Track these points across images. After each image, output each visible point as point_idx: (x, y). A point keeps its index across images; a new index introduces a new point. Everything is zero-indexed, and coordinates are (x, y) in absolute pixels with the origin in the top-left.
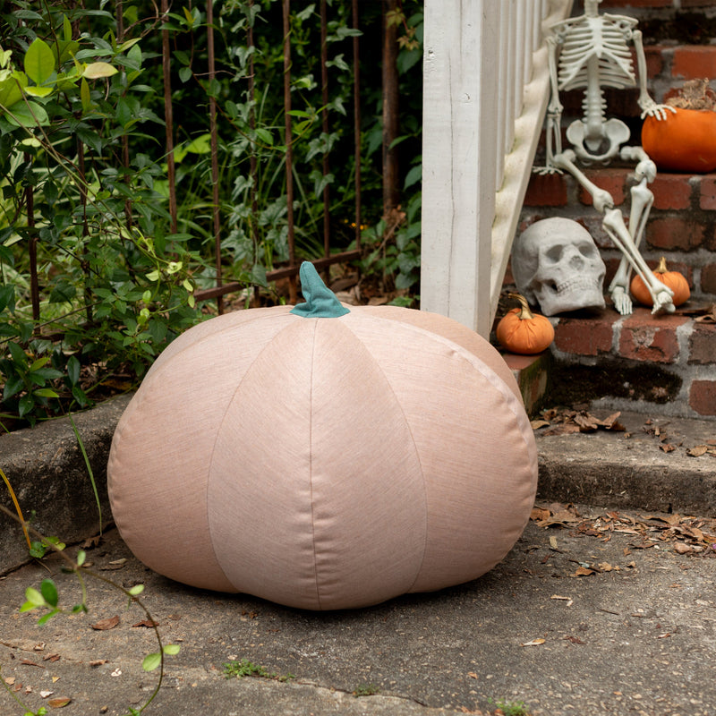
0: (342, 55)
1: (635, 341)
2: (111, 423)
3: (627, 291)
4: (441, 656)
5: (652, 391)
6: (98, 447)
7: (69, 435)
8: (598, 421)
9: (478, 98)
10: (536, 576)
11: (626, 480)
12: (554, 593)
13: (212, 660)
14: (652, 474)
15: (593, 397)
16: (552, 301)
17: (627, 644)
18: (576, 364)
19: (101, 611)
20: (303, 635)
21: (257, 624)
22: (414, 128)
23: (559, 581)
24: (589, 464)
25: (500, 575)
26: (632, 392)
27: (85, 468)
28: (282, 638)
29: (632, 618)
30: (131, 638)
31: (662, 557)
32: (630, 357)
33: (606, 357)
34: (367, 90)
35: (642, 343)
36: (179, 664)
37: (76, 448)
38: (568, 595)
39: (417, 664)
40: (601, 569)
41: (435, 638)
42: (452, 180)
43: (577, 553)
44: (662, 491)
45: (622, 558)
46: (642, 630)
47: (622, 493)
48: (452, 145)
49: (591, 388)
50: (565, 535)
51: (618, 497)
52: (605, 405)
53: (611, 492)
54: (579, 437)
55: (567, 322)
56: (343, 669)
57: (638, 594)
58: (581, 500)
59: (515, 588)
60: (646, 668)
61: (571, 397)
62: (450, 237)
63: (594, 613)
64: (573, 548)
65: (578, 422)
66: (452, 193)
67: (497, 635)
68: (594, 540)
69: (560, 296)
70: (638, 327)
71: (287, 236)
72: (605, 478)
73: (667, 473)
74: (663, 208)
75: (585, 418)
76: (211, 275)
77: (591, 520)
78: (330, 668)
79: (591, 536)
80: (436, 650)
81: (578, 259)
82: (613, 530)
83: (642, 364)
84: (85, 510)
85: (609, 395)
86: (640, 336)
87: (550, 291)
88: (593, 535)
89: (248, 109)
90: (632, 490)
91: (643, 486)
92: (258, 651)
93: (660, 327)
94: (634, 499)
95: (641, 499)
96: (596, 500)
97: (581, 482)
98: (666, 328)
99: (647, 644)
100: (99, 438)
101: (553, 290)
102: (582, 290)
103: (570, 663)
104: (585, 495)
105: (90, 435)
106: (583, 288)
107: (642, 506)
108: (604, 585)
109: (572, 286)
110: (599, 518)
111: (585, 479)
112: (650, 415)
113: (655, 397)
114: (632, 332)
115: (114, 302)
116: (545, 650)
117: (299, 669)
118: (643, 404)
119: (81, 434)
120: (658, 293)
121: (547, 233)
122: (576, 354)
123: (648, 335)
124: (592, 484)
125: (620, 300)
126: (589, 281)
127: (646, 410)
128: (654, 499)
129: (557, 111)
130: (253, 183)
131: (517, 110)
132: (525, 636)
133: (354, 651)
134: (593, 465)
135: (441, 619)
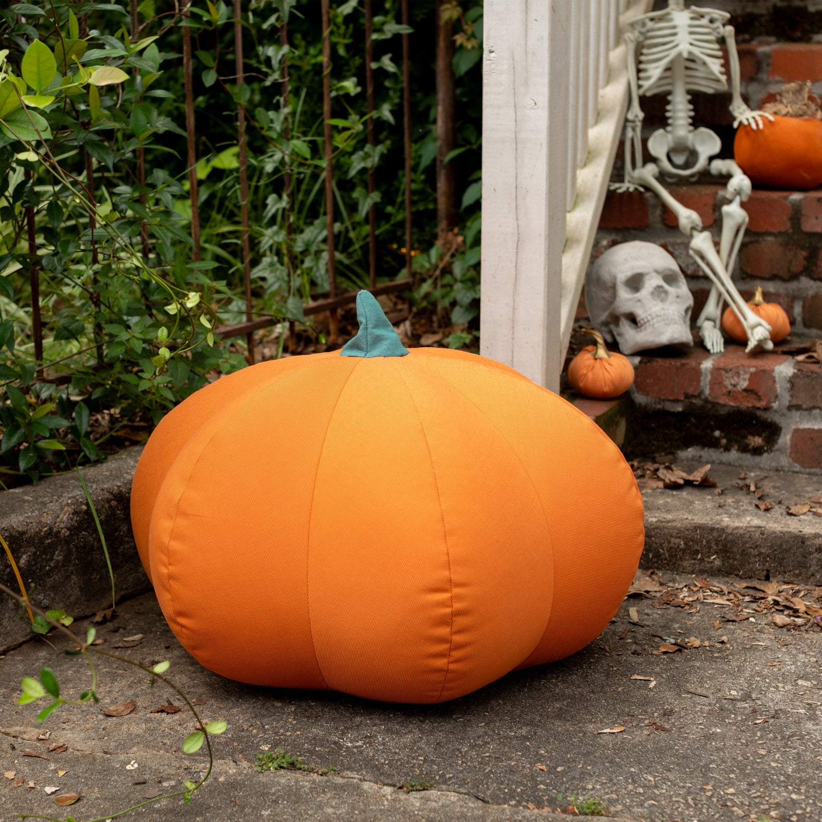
0: (389, 56)
1: (727, 383)
2: (125, 478)
3: (718, 325)
4: (505, 745)
5: (747, 441)
6: (110, 507)
7: (77, 492)
8: (684, 475)
9: (546, 103)
10: (614, 653)
11: (717, 542)
12: (634, 674)
13: (242, 751)
14: (747, 536)
15: (679, 448)
16: (632, 337)
17: (719, 730)
18: (659, 410)
19: (115, 694)
20: (346, 722)
21: (293, 709)
22: (473, 139)
23: (640, 660)
24: (674, 524)
26: (724, 441)
27: (96, 531)
28: (322, 726)
29: (724, 701)
30: (148, 726)
31: (758, 631)
32: (721, 401)
33: (694, 401)
34: (419, 95)
35: (735, 386)
36: (204, 755)
37: (84, 507)
38: (650, 675)
39: (477, 755)
40: (689, 644)
41: (498, 724)
42: (516, 198)
43: (660, 627)
44: (758, 555)
45: (712, 633)
46: (735, 715)
47: (712, 558)
48: (516, 158)
49: (677, 437)
50: (647, 606)
51: (708, 562)
52: (693, 456)
53: (699, 556)
54: (662, 493)
55: (649, 362)
56: (393, 760)
57: (731, 674)
58: (665, 565)
59: (590, 667)
60: (740, 758)
61: (653, 448)
62: (514, 264)
63: (680, 696)
64: (656, 621)
65: (661, 476)
66: (517, 214)
67: (569, 721)
68: (680, 612)
69: (640, 331)
70: (731, 367)
71: (327, 264)
72: (692, 541)
73: (763, 535)
74: (760, 230)
75: (670, 471)
76: (239, 308)
77: (677, 589)
78: (377, 760)
79: (677, 607)
80: (499, 739)
81: (661, 289)
82: (702, 600)
83: (736, 409)
84: (95, 578)
85: (697, 445)
86: (732, 377)
87: (629, 326)
88: (679, 606)
89: (282, 117)
90: (724, 555)
91: (736, 550)
92: (294, 741)
93: (756, 367)
94: (726, 564)
95: (733, 565)
96: (683, 566)
97: (665, 545)
98: (763, 368)
99: (741, 731)
100: (111, 496)
101: (633, 325)
102: (666, 324)
103: (653, 753)
104: (670, 561)
105: (101, 493)
106: (667, 322)
107: (736, 572)
108: (691, 664)
109: (655, 321)
110: (686, 586)
111: (669, 542)
112: (745, 468)
113: (750, 447)
114: (723, 372)
115: (128, 340)
116: (624, 739)
117: (342, 760)
118: (737, 455)
119: (91, 491)
120: (753, 328)
121: (626, 259)
122: (660, 398)
123: (741, 377)
124: (678, 547)
125: (709, 336)
126: (674, 314)
127: (740, 462)
128: (749, 564)
129: (637, 119)
130: (288, 203)
131: (591, 118)
132: (601, 722)
133: (405, 740)
134: (679, 525)
135: (505, 704)
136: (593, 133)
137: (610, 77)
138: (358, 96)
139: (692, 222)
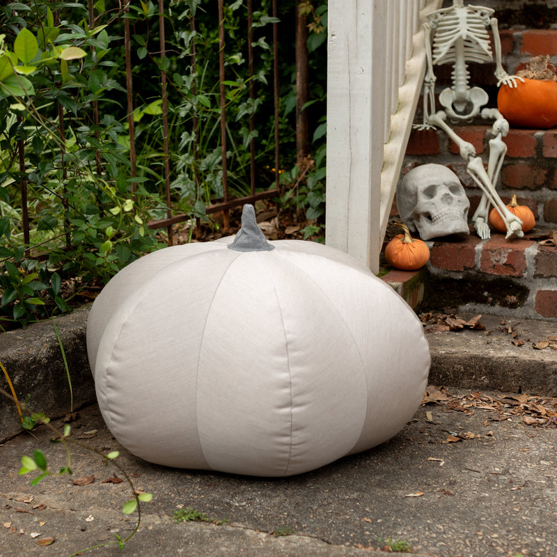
0: (264, 38)
1: (493, 259)
2: (85, 324)
3: (487, 221)
4: (342, 504)
5: (506, 299)
6: (76, 343)
7: (53, 334)
8: (463, 322)
9: (370, 71)
10: (416, 442)
11: (486, 367)
12: (430, 456)
13: (164, 509)
14: (506, 363)
15: (460, 304)
16: (428, 228)
17: (487, 495)
18: (447, 278)
20: (235, 489)
21: (199, 480)
22: (321, 94)
23: (434, 447)
24: (457, 355)
26: (490, 299)
28: (218, 492)
29: (491, 475)
30: (101, 491)
31: (514, 428)
32: (489, 272)
33: (470, 272)
35: (498, 262)
37: (56, 344)
38: (441, 457)
39: (324, 512)
40: (467, 437)
41: (337, 491)
42: (350, 134)
43: (447, 425)
44: (514, 376)
45: (483, 429)
46: (498, 484)
47: (483, 378)
48: (350, 107)
49: (459, 296)
50: (439, 411)
51: (480, 381)
52: (470, 309)
53: (474, 377)
54: (449, 334)
55: (439, 245)
56: (266, 515)
57: (495, 457)
58: (451, 383)
59: (400, 452)
60: (501, 514)
61: (443, 304)
62: (349, 179)
63: (461, 471)
64: (444, 421)
65: (448, 323)
66: (350, 145)
67: (385, 488)
68: (461, 414)
69: (434, 225)
70: (495, 248)
71: (222, 179)
72: (469, 366)
73: (517, 362)
74: (515, 156)
75: (454, 319)
77: (459, 399)
78: (256, 515)
80: (338, 501)
81: (448, 196)
82: (476, 407)
83: (499, 277)
85: (472, 302)
86: (496, 256)
87: (427, 221)
88: (460, 411)
89: (191, 79)
90: (490, 376)
91: (499, 372)
92: (200, 502)
93: (512, 249)
94: (492, 382)
95: (497, 383)
96: (462, 383)
97: (451, 369)
98: (517, 250)
99: (502, 495)
100: (75, 336)
101: (429, 220)
102: (451, 220)
103: (442, 510)
104: (454, 380)
105: (69, 334)
106: (452, 218)
107: (498, 388)
108: (469, 450)
109: (444, 217)
110: (465, 397)
111: (453, 367)
112: (504, 317)
113: (508, 303)
114: (490, 252)
115: (87, 230)
116: (423, 500)
117: (232, 515)
118: (499, 309)
119: (62, 333)
120: (510, 222)
121: (424, 176)
122: (447, 270)
123: (502, 255)
124: (459, 371)
125: (481, 228)
126: (457, 213)
127: (501, 313)
128: (507, 382)
129: (431, 81)
130: (196, 138)
131: (401, 80)
132: (407, 489)
133: (275, 501)
134: (460, 356)
135: (342, 476)
136: (402, 90)
137: (413, 53)
138: (243, 65)
139: (469, 151)
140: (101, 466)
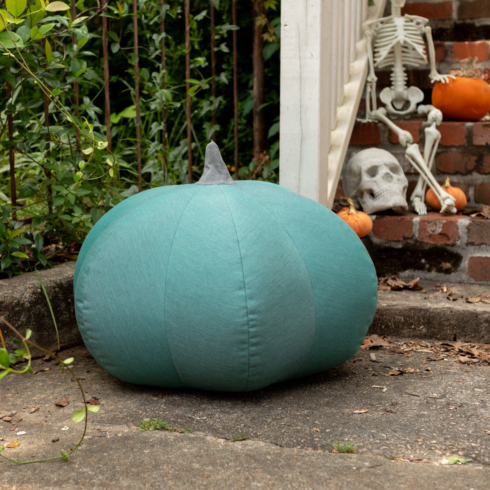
0: (225, 43)
1: (429, 230)
2: (64, 275)
3: (423, 200)
4: (294, 419)
5: (441, 265)
6: (55, 292)
7: (35, 282)
8: (403, 283)
9: (319, 56)
10: (361, 375)
11: (424, 318)
12: (373, 385)
13: (132, 421)
14: (442, 313)
15: (400, 270)
16: (371, 204)
17: (426, 413)
18: (388, 247)
19: (55, 395)
20: (197, 407)
21: (164, 401)
22: (275, 98)
23: (377, 378)
24: (397, 307)
25: (335, 374)
26: (427, 266)
27: (46, 304)
28: (182, 409)
29: (428, 399)
30: (76, 409)
31: (450, 365)
32: (426, 241)
33: (409, 241)
34: (243, 74)
35: (433, 231)
36: (109, 424)
37: (39, 290)
38: (384, 385)
39: (277, 424)
40: (407, 371)
41: (289, 409)
42: (301, 113)
43: (389, 363)
44: (449, 325)
45: (421, 366)
46: (436, 405)
47: (421, 327)
48: (300, 89)
49: (399, 264)
50: (381, 353)
51: (418, 330)
52: (409, 275)
53: (413, 327)
54: (390, 293)
55: (381, 218)
56: (225, 426)
57: (433, 385)
58: (392, 333)
59: (346, 382)
60: (439, 426)
61: (384, 271)
62: (299, 152)
63: (402, 395)
64: (387, 360)
65: (390, 284)
66: (301, 122)
67: (333, 407)
68: (402, 356)
69: (376, 200)
70: (431, 220)
71: (187, 167)
72: (409, 317)
73: (452, 312)
74: (447, 144)
75: (395, 281)
76: (135, 191)
77: (399, 345)
78: (215, 426)
79: (399, 353)
80: (290, 416)
81: (388, 175)
82: (415, 350)
83: (434, 246)
84: (45, 334)
85: (411, 269)
86: (432, 226)
87: (369, 197)
88: (401, 353)
89: (161, 75)
90: (428, 325)
91: (435, 322)
92: (164, 416)
93: (446, 220)
94: (430, 331)
95: (434, 332)
96: (402, 333)
97: (393, 320)
98: (451, 220)
99: (440, 413)
100: (55, 285)
101: (371, 197)
102: (392, 195)
103: (385, 423)
104: (395, 330)
105: (49, 283)
106: (392, 194)
107: (435, 336)
108: (409, 380)
109: (385, 193)
110: (405, 344)
111: (395, 318)
112: (440, 282)
113: (444, 269)
114: (426, 223)
115: (66, 195)
116: (367, 416)
117: (194, 426)
118: (435, 274)
119: (44, 281)
120: (444, 200)
121: (367, 158)
122: (388, 240)
123: (438, 226)
124: (400, 321)
125: (418, 206)
126: (396, 190)
127: (437, 278)
128: (443, 331)
129: (373, 81)
130: (164, 127)
131: (346, 78)
132: (353, 408)
133: (232, 416)
134: (400, 308)
135: (294, 399)
136: (347, 87)
137: (357, 56)
138: (206, 67)
139: (407, 138)
140: (76, 391)
